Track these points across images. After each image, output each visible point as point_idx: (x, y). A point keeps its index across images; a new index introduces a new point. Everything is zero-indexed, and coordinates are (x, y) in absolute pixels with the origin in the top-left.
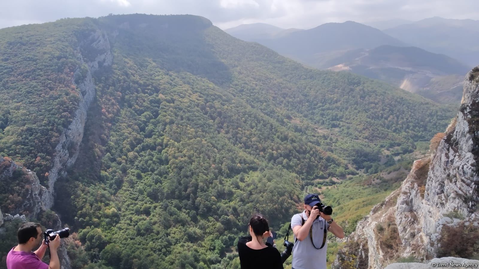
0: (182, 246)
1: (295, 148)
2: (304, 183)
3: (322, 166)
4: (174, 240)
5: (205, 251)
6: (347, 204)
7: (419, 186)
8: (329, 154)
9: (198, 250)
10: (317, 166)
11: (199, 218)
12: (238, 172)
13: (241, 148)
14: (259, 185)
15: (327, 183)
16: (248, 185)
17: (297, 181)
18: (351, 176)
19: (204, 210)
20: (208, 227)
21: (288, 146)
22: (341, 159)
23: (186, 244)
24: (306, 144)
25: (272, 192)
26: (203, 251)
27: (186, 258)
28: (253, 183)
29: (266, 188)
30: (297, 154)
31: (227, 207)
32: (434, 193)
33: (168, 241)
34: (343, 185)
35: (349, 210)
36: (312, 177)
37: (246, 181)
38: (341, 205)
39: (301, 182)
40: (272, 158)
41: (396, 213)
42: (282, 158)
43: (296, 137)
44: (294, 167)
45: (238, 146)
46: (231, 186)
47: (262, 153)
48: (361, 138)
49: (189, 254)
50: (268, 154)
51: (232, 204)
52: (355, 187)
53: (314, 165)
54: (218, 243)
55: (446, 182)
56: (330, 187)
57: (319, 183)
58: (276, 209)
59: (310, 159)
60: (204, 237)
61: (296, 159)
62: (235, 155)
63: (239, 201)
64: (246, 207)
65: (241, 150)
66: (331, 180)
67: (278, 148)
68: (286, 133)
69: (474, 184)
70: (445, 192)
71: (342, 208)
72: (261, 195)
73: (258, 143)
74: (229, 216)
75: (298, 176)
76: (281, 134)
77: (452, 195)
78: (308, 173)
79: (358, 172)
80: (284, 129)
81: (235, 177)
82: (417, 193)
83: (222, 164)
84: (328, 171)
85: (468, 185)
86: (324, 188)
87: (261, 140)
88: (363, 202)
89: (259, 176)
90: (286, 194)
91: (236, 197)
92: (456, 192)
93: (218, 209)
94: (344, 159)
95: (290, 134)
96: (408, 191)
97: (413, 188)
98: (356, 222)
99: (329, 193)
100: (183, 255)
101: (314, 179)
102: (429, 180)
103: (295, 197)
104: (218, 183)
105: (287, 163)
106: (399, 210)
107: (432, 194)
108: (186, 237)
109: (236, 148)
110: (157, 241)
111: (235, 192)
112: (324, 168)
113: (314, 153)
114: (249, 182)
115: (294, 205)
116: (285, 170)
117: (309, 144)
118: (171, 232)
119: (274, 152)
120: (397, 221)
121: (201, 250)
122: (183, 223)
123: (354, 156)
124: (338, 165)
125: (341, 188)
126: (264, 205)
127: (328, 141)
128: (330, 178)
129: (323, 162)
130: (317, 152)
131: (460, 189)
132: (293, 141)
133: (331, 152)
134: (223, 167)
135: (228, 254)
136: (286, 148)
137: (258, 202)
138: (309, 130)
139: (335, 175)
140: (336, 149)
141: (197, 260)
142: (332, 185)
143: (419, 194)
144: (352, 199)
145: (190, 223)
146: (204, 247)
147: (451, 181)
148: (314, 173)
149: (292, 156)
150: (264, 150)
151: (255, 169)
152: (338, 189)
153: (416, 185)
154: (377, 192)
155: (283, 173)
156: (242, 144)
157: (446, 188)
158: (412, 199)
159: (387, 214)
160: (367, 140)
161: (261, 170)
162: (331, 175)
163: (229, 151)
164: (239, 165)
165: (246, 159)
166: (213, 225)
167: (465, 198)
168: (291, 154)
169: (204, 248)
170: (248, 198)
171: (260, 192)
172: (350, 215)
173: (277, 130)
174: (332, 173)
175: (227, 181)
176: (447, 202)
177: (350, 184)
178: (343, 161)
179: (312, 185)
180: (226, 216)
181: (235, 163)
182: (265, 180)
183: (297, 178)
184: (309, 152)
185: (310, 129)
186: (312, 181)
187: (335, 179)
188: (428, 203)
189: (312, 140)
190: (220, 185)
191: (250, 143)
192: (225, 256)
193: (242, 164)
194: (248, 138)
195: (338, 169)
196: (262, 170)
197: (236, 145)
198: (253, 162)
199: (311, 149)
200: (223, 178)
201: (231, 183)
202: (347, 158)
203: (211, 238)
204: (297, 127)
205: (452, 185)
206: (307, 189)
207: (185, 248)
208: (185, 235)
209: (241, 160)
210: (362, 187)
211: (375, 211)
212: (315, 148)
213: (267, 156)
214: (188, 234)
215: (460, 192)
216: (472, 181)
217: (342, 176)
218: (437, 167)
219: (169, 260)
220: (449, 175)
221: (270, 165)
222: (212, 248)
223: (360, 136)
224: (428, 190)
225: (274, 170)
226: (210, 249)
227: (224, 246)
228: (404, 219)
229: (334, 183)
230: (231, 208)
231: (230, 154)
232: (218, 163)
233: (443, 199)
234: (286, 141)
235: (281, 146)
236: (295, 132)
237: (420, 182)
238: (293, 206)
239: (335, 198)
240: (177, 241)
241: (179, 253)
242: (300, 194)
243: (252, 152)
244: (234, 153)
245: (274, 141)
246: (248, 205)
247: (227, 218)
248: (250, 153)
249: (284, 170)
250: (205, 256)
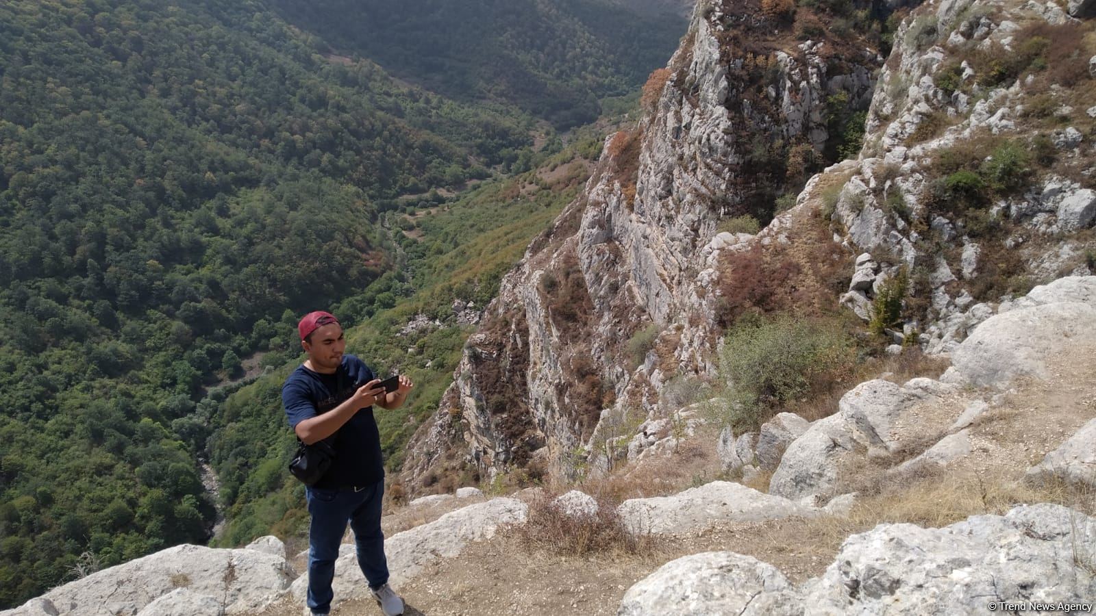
0: (87, 389)
1: (346, 125)
2: (374, 206)
3: (412, 164)
4: (61, 378)
5: (150, 392)
6: (473, 242)
7: (622, 186)
8: (425, 135)
9: (133, 392)
10: (400, 166)
11: (120, 316)
12: (209, 192)
13: (209, 132)
14: (269, 220)
15: (427, 201)
16: (241, 224)
17: (359, 204)
18: (475, 182)
19: (132, 296)
20: (150, 334)
21: (330, 121)
22: (452, 145)
23: (96, 384)
24: (372, 115)
25: (302, 234)
26: (146, 392)
27: (101, 414)
28: (253, 216)
29: (287, 226)
30: (352, 139)
31: (192, 281)
32: (653, 197)
33: (45, 383)
34: (462, 202)
35: (480, 254)
36: (393, 192)
37: (234, 215)
38: (461, 247)
39: (369, 204)
40: (292, 153)
41: (580, 246)
42: (318, 151)
43: (346, 99)
44: (350, 172)
45: (201, 127)
46: (196, 230)
47: (265, 142)
48: (491, 95)
49: (110, 404)
50: (283, 143)
51: (204, 272)
52: (485, 205)
53: (394, 163)
54: (183, 368)
55: (676, 172)
56: (433, 211)
57: (409, 204)
58: (316, 271)
59: (384, 149)
60: (143, 359)
61: (351, 152)
62: (195, 150)
63: (222, 264)
64: (241, 276)
65: (210, 138)
66: (436, 194)
67: (305, 129)
68: (322, 89)
69: (730, 170)
70: (675, 194)
71: (463, 253)
72: (275, 243)
73: (252, 118)
74: (199, 302)
75: (361, 191)
76: (310, 91)
77: (689, 197)
78: (383, 183)
79: (491, 170)
80: (313, 79)
81: (203, 207)
82: (619, 202)
83: (162, 177)
84: (426, 175)
85: (718, 174)
86: (421, 214)
87: (259, 109)
88: (506, 234)
89: (266, 198)
90: (338, 235)
91: (214, 256)
92: (696, 190)
93: (170, 289)
94: (460, 146)
95: (331, 93)
96: (601, 199)
97: (611, 191)
98: (497, 278)
99: (433, 222)
100: (92, 409)
101: (398, 194)
102: (643, 172)
103: (358, 239)
104: (159, 226)
105: (330, 162)
106: (586, 240)
107: (649, 199)
108: (92, 366)
109: (196, 133)
110: (13, 387)
111: (209, 245)
112: (418, 168)
113: (391, 135)
114: (241, 216)
115: (358, 257)
116: (328, 180)
117: (380, 113)
118: (50, 360)
119: (297, 137)
120: (583, 265)
121: (139, 391)
122: (79, 334)
123: (480, 138)
124: (448, 159)
125: (458, 210)
126: (287, 267)
127: (421, 104)
128: (433, 189)
129: (413, 155)
130: (400, 132)
131: (703, 183)
132: (340, 109)
133: (428, 131)
134: (167, 184)
135: (211, 390)
136: (325, 127)
137: (270, 260)
138: (375, 80)
139: (444, 183)
140: (440, 123)
141: (132, 415)
142: (437, 206)
143: (624, 203)
144: (481, 230)
145: (99, 332)
146: (147, 382)
147: (686, 169)
148: (395, 182)
149: (341, 144)
150: (270, 133)
151: (252, 183)
152: (451, 213)
153: (617, 185)
154: (532, 212)
155: (324, 187)
156: (212, 121)
157: (676, 184)
158: (610, 215)
159: (561, 253)
160: (504, 99)
161: (268, 185)
162: (437, 182)
163: (180, 141)
164: (209, 175)
165: (226, 158)
166: (161, 329)
167: (713, 202)
168: (338, 141)
169: (146, 386)
170: (245, 255)
171: (273, 238)
172: (482, 265)
173: (297, 83)
174: (435, 178)
175: (183, 219)
176: (678, 212)
177: (475, 201)
178: (458, 149)
179: (395, 208)
180: (192, 304)
181: (198, 171)
182: (281, 207)
183: (358, 196)
184: (380, 134)
185: (378, 78)
186: (394, 201)
187: (442, 192)
188: (642, 219)
189: (385, 106)
190: (165, 231)
191: (230, 117)
192: (205, 395)
193: (218, 173)
194: (226, 106)
195: (448, 170)
196: (271, 183)
197: (194, 126)
198: (246, 166)
199: (385, 126)
200: (171, 212)
201: (193, 221)
202: (465, 142)
203: (161, 359)
204: (347, 73)
205: (688, 177)
206: (383, 220)
207: (95, 392)
208: (89, 361)
209: (212, 162)
210: (501, 204)
211: (536, 249)
212: (394, 123)
213: (279, 149)
214: (96, 358)
215: (703, 190)
216: (724, 165)
217: (458, 183)
218: (658, 141)
219: (56, 427)
220: (681, 158)
221: (290, 169)
222: (168, 381)
223: (489, 91)
224: (640, 194)
225: (302, 181)
226: (163, 386)
227: (199, 373)
228: (595, 257)
229: (440, 201)
230: (205, 282)
231: (182, 148)
232: (153, 175)
233: (670, 208)
234: (322, 110)
235: (311, 123)
236: (343, 85)
237: (624, 177)
238: (355, 261)
239: (447, 234)
240: (70, 381)
241: (82, 406)
242: (369, 232)
243: (240, 141)
244: (193, 146)
245: (292, 109)
246: (245, 270)
247: (195, 308)
248: (234, 144)
249: (324, 179)
250: (151, 403)
